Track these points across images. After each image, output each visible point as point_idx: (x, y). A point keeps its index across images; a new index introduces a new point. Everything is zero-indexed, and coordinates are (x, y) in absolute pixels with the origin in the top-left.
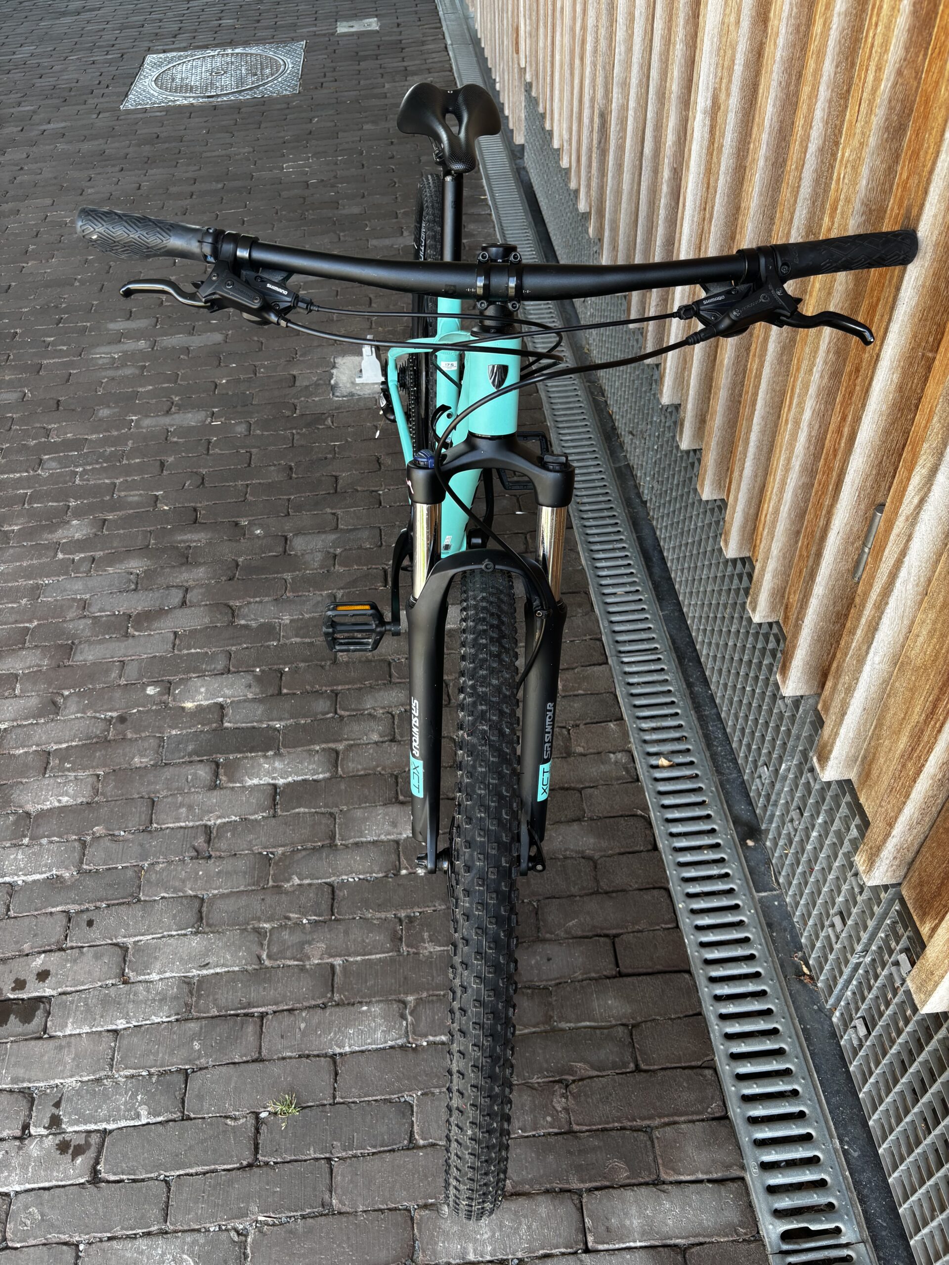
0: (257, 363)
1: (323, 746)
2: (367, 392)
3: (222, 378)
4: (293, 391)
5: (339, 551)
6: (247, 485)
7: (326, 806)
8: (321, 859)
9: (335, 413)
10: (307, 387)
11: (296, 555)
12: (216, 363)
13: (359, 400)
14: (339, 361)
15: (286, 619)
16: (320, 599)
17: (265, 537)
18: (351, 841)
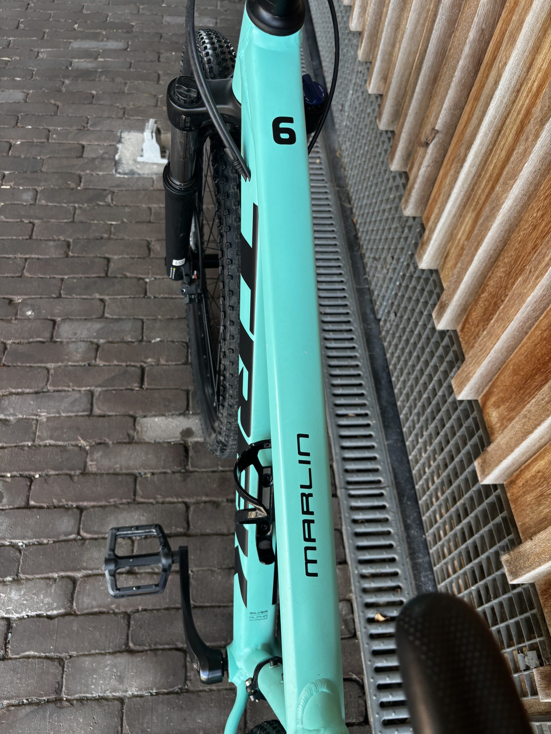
0: (51, 128)
1: (62, 574)
2: (145, 171)
3: (17, 139)
4: (81, 161)
5: (102, 341)
6: (26, 259)
7: (56, 650)
8: (44, 718)
9: (116, 190)
10: (94, 159)
11: (61, 342)
12: (13, 122)
13: (138, 179)
14: (126, 135)
15: (44, 415)
16: (77, 395)
17: (35, 319)
18: (77, 696)
